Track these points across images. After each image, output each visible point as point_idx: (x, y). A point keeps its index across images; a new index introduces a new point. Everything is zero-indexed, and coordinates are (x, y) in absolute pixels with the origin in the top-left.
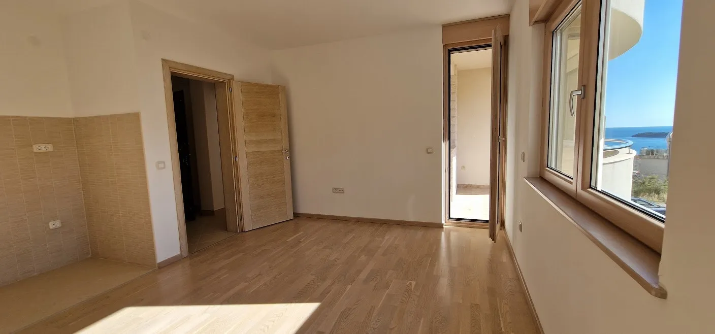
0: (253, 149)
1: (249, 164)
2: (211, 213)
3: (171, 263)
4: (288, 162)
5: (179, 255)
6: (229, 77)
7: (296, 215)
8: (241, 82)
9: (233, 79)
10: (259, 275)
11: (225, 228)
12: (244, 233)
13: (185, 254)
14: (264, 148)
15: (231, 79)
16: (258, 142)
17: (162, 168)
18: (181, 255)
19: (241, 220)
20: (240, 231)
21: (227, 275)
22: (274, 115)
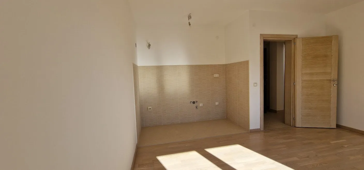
0: (306, 78)
1: (303, 87)
2: (275, 112)
3: (255, 131)
4: (336, 88)
5: (259, 129)
6: (294, 37)
7: (338, 126)
8: (302, 38)
9: (297, 37)
10: (308, 157)
11: (284, 122)
12: (295, 128)
13: (262, 129)
14: (315, 78)
15: (296, 37)
16: (311, 74)
17: (255, 86)
18: (260, 129)
19: (294, 119)
20: (293, 126)
21: (285, 149)
22: (326, 56)
